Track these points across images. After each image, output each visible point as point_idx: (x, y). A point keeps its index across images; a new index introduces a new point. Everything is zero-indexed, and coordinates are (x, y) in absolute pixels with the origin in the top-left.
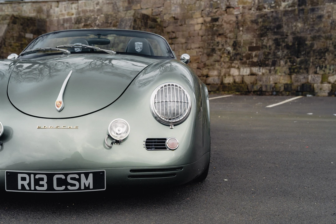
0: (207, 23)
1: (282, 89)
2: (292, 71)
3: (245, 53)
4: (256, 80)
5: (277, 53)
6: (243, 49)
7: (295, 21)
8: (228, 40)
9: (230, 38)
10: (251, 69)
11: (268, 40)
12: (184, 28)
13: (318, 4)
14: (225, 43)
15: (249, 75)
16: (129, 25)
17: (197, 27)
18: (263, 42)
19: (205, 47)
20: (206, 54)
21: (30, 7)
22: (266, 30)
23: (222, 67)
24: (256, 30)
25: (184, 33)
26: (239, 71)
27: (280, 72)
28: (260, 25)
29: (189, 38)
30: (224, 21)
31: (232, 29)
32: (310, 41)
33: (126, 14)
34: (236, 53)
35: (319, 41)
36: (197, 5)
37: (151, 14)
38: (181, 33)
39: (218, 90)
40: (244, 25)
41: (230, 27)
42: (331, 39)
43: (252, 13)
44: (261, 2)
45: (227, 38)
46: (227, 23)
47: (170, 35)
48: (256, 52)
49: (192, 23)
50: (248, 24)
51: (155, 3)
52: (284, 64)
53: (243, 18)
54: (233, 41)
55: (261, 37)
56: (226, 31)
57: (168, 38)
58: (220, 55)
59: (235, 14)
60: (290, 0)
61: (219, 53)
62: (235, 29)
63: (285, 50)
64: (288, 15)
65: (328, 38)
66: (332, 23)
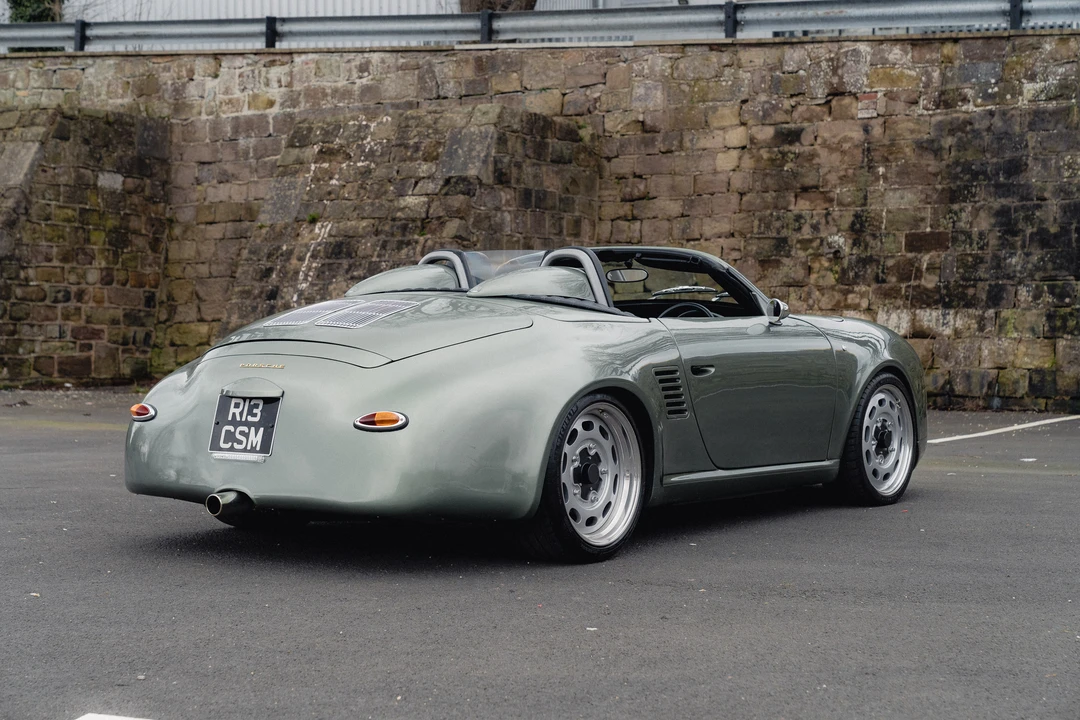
0: (759, 149)
1: (1023, 387)
2: (1058, 323)
3: (893, 257)
4: (933, 354)
5: (1005, 259)
6: (889, 244)
7: (1070, 148)
8: (836, 210)
9: (840, 204)
10: (915, 315)
11: (976, 212)
12: (678, 161)
14: (823, 221)
15: (906, 337)
16: (482, 155)
17: (726, 162)
18: (959, 220)
19: (752, 232)
20: (756, 257)
21: (110, 74)
22: (968, 177)
23: (811, 308)
24: (935, 175)
25: (678, 178)
27: (1016, 329)
28: (949, 158)
29: (695, 198)
30: (819, 140)
33: (470, 115)
34: (863, 256)
36: (726, 82)
37: (558, 110)
38: (665, 182)
40: (890, 157)
41: (842, 162)
43: (922, 115)
44: (952, 79)
45: (831, 200)
46: (831, 149)
47: (627, 186)
48: (933, 253)
49: (708, 145)
50: (905, 154)
51: (573, 71)
52: (1030, 299)
53: (888, 132)
54: (852, 213)
55: (953, 201)
56: (828, 177)
57: (619, 199)
58: (804, 264)
59: (860, 116)
60: (1054, 73)
61: (801, 254)
62: (858, 172)
63: (1033, 250)
64: (1045, 126)
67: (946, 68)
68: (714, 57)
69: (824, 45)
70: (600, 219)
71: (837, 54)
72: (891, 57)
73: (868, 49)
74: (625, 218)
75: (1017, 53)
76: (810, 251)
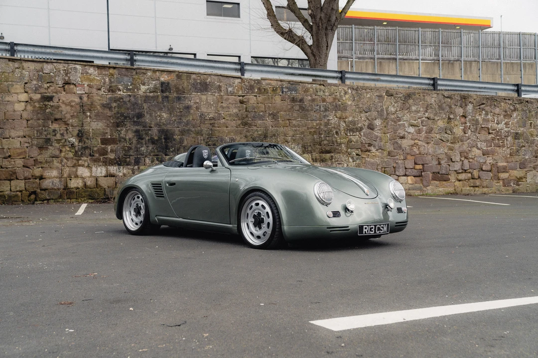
0: (34, 103)
3: (96, 147)
4: (116, 183)
5: (139, 148)
6: (94, 142)
7: (159, 110)
8: (70, 128)
9: (72, 126)
10: (107, 168)
11: (127, 131)
13: (184, 92)
14: (65, 132)
15: (105, 177)
17: (19, 107)
18: (121, 133)
19: (34, 136)
20: (37, 145)
22: (123, 118)
23: (64, 166)
24: (110, 117)
26: (91, 172)
28: (115, 111)
29: (6, 121)
30: (61, 101)
31: (75, 114)
32: (179, 135)
34: (84, 146)
35: (189, 136)
36: (17, 73)
39: (61, 197)
40: (91, 109)
41: (72, 110)
42: (202, 135)
43: (103, 94)
44: (114, 82)
45: (68, 124)
46: (66, 105)
48: (112, 145)
49: (10, 100)
50: (97, 108)
52: (150, 162)
53: (89, 100)
54: (77, 130)
55: (118, 127)
56: (66, 115)
58: (59, 149)
59: (78, 93)
60: (152, 83)
61: (57, 145)
62: (79, 114)
63: (149, 145)
64: (150, 101)
65: (198, 133)
66: (201, 116)
67: (111, 78)
68: (11, 64)
69: (61, 64)
71: (67, 68)
72: (89, 72)
73: (80, 68)
75: (138, 75)
76: (61, 144)
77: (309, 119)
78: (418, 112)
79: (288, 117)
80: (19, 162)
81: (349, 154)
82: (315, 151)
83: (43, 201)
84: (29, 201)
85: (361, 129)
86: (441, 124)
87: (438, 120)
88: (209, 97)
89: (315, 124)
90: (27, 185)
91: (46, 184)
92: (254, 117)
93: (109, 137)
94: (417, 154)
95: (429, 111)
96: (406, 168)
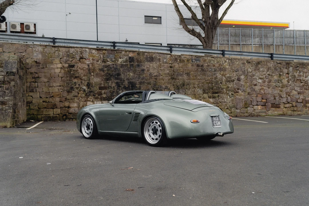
0: (65, 68)
3: (96, 91)
5: (119, 92)
6: (95, 88)
7: (128, 71)
8: (83, 82)
10: (102, 102)
11: (112, 83)
12: (46, 70)
13: (141, 62)
14: (81, 84)
16: (16, 67)
17: (58, 71)
18: (109, 84)
19: (65, 86)
20: (66, 91)
22: (110, 76)
23: (80, 101)
24: (103, 75)
25: (46, 74)
28: (106, 72)
29: (51, 78)
30: (78, 67)
31: (86, 74)
32: (139, 85)
33: (9, 57)
34: (90, 91)
35: (144, 85)
36: (56, 54)
38: (43, 74)
40: (94, 71)
41: (84, 72)
42: (151, 85)
43: (100, 64)
44: (105, 57)
45: (82, 80)
46: (81, 69)
47: (33, 75)
48: (105, 90)
49: (53, 67)
50: (97, 71)
51: (17, 49)
53: (93, 67)
54: (87, 82)
55: (107, 80)
56: (81, 75)
57: (31, 78)
58: (77, 92)
59: (87, 63)
60: (125, 58)
61: (76, 90)
62: (88, 74)
63: (123, 90)
64: (123, 67)
65: (148, 83)
66: (150, 74)
67: (104, 55)
68: (53, 49)
69: (79, 48)
70: (27, 82)
71: (82, 50)
72: (93, 52)
73: (88, 50)
74: (33, 82)
75: (118, 53)
76: (79, 90)
77: (206, 76)
78: (264, 71)
79: (195, 75)
80: (58, 99)
81: (228, 94)
82: (209, 93)
83: (70, 119)
84: (63, 119)
85: (234, 81)
86: (276, 78)
87: (274, 75)
88: (154, 65)
89: (209, 78)
90: (62, 111)
91: (71, 110)
92: (177, 75)
93: (103, 86)
94: (263, 94)
95: (269, 71)
96: (257, 101)
